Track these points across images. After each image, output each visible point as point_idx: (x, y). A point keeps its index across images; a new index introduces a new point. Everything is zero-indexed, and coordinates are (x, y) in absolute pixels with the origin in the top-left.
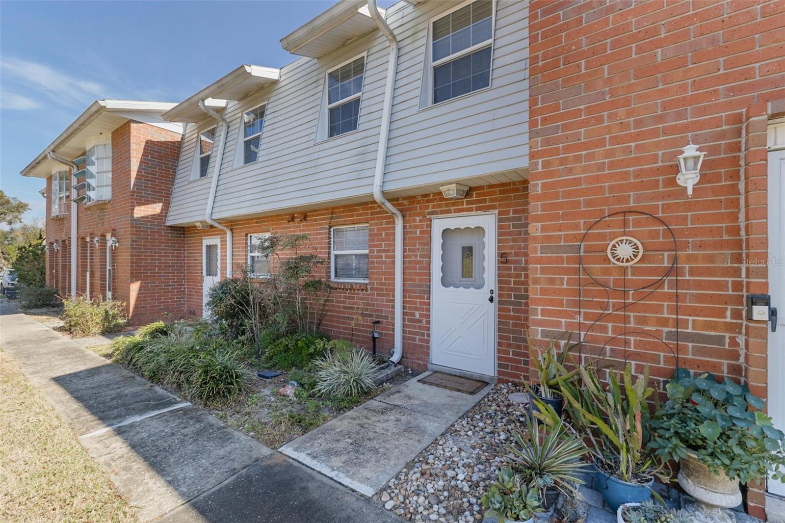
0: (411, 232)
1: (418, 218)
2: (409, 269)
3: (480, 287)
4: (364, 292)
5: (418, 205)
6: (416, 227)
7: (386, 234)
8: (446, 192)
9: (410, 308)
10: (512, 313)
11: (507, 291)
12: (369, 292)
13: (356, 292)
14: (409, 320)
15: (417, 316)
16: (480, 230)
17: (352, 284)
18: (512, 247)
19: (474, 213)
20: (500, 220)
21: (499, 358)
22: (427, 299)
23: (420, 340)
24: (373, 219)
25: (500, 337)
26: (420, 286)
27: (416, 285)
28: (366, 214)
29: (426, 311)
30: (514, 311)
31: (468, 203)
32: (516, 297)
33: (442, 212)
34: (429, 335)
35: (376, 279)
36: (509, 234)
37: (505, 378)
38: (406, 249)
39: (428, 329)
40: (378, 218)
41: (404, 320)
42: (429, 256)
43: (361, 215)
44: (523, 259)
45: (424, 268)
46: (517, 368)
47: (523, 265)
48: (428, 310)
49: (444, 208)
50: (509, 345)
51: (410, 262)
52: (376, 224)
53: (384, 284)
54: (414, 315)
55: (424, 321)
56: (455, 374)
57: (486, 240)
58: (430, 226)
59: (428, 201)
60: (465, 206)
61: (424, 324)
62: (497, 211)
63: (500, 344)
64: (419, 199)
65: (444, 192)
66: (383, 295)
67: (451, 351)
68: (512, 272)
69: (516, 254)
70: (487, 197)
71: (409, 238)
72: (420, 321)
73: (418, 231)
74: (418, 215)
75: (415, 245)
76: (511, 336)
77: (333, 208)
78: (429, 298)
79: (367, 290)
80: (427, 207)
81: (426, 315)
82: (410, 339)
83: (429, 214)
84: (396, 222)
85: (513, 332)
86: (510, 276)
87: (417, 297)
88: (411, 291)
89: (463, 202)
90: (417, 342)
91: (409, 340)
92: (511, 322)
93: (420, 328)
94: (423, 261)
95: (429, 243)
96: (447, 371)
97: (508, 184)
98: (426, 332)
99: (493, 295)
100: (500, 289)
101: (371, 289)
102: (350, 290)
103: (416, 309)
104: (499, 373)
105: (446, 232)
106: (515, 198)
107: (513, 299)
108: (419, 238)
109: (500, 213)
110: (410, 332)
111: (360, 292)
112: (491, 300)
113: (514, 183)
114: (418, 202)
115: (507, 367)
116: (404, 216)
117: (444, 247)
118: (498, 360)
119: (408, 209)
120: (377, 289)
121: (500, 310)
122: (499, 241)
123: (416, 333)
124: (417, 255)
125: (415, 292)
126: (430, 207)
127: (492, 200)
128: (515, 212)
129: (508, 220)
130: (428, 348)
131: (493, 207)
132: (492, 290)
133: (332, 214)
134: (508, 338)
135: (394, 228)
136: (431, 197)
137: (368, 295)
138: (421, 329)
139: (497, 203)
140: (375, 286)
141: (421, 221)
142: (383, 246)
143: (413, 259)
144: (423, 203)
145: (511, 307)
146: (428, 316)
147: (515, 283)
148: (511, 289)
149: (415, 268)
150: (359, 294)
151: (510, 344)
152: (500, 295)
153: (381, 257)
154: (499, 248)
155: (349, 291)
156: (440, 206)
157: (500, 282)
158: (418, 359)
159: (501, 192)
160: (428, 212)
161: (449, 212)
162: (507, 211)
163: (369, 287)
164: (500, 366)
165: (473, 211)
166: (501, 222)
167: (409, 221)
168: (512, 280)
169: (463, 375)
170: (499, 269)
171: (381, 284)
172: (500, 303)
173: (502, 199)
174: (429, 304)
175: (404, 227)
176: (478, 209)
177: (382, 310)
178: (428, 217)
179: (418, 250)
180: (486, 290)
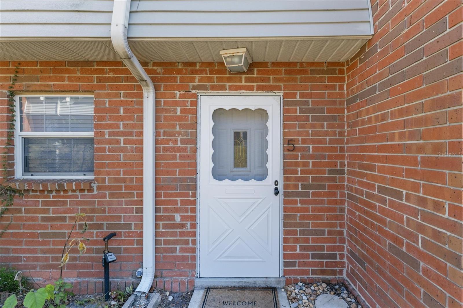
0: (167, 111)
1: (178, 93)
2: (165, 159)
3: (262, 177)
4: (86, 193)
5: (179, 76)
6: (176, 103)
7: (125, 111)
8: (229, 60)
9: (166, 210)
10: (299, 205)
11: (293, 181)
12: (96, 192)
13: (70, 193)
14: (165, 226)
15: (178, 219)
16: (262, 114)
17: (60, 183)
18: (299, 134)
19: (254, 92)
20: (285, 103)
21: (285, 256)
22: (192, 197)
23: (182, 250)
24: (103, 88)
25: (286, 233)
26: (181, 180)
27: (175, 180)
28: (90, 80)
29: (191, 212)
30: (302, 202)
31: (247, 80)
32: (304, 187)
33: (213, 88)
34: (194, 242)
35: (108, 173)
36: (296, 119)
37: (292, 277)
38: (160, 132)
39: (194, 234)
40: (111, 88)
41: (157, 226)
42: (194, 142)
43: (79, 79)
44: (311, 146)
45: (188, 157)
46: (305, 264)
47: (311, 153)
48: (194, 210)
49: (216, 83)
50: (296, 240)
51: (166, 149)
52: (108, 95)
53: (124, 180)
54: (173, 218)
55: (189, 225)
56: (233, 285)
57: (269, 124)
58: (195, 104)
59: (192, 72)
60: (243, 83)
61: (188, 228)
62: (281, 93)
63: (286, 240)
64: (180, 67)
65: (225, 58)
66: (122, 195)
67: (226, 257)
68: (299, 160)
69: (304, 141)
70: (271, 76)
71: (165, 118)
72: (183, 226)
73: (179, 110)
74: (179, 88)
75: (174, 127)
76: (298, 229)
77: (19, 64)
78: (194, 195)
79: (91, 190)
80: (193, 80)
81: (192, 216)
82: (166, 250)
83: (194, 88)
84: (145, 94)
85: (300, 225)
86: (297, 164)
87: (177, 195)
88: (168, 188)
89: (241, 78)
90: (178, 254)
91: (165, 252)
92: (299, 215)
93: (182, 234)
94: (186, 148)
95: (194, 125)
96: (222, 283)
97: (294, 64)
98: (190, 239)
99: (278, 187)
100: (286, 179)
101: (99, 188)
102: (57, 191)
103: (177, 210)
104: (286, 272)
105: (218, 114)
106: (303, 80)
107: (300, 190)
108: (179, 118)
109: (285, 96)
110: (167, 242)
111: (77, 193)
112: (277, 192)
113: (301, 64)
114: (179, 72)
115: (293, 264)
116: (156, 89)
117: (214, 130)
118: (284, 258)
119: (162, 80)
120: (109, 188)
121: (285, 202)
122: (285, 126)
123: (176, 242)
124: (176, 141)
125: (174, 188)
126: (197, 80)
127: (276, 80)
128: (302, 95)
129: (295, 103)
130: (194, 258)
131: (278, 88)
132: (276, 181)
133: (17, 72)
134: (295, 233)
135: (141, 103)
136: (198, 68)
137: (94, 196)
138: (184, 236)
139: (282, 84)
140: (107, 184)
141: (181, 96)
142: (121, 126)
143: (171, 145)
144: (186, 74)
145: (298, 199)
146: (194, 218)
147: (303, 172)
148: (298, 179)
149: (175, 158)
150: (77, 197)
151: (297, 239)
152: (286, 187)
153: (118, 142)
154: (284, 134)
155: (54, 194)
156: (210, 80)
157: (285, 172)
158: (180, 275)
159: (287, 72)
160: (193, 86)
161: (223, 88)
162: (294, 93)
163: (95, 186)
164: (286, 264)
165: (253, 90)
166: (287, 105)
167: (163, 96)
168: (299, 169)
169: (244, 285)
170: (285, 157)
171: (117, 180)
172: (286, 194)
173: (288, 80)
174: (194, 202)
175: (157, 103)
176: (259, 88)
177: (121, 216)
178: (193, 92)
179: (179, 133)
180: (269, 181)
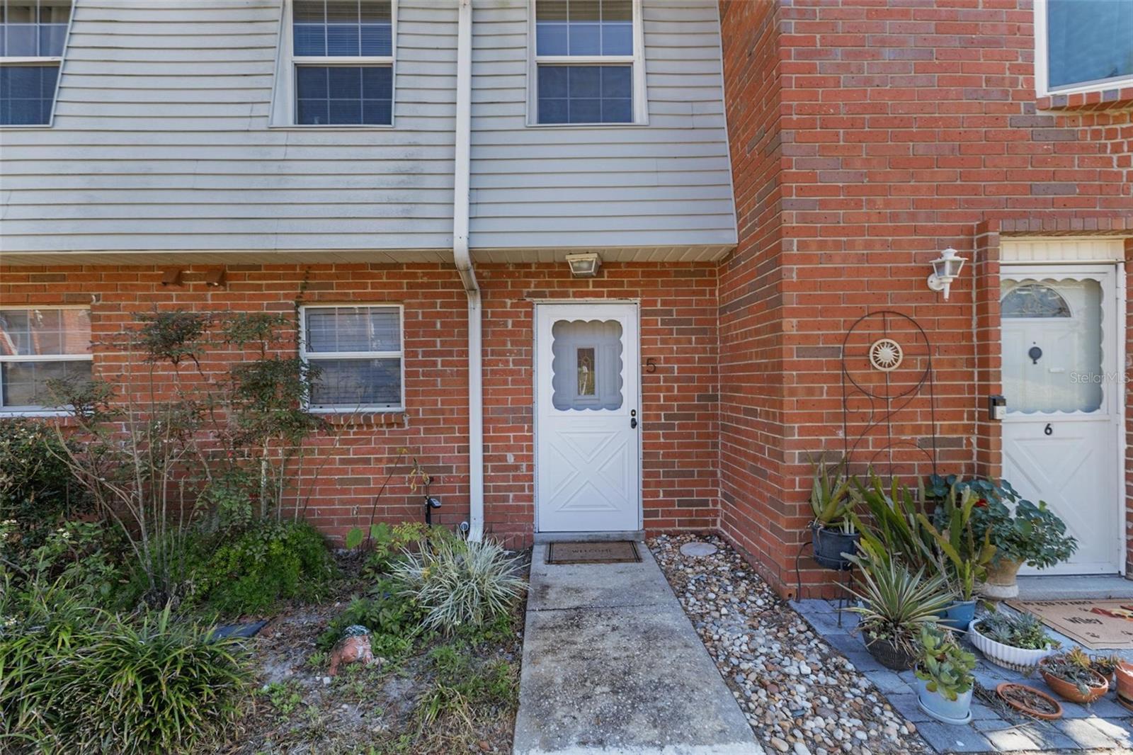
0: (496, 324)
1: (509, 302)
2: (494, 385)
3: (616, 405)
4: (395, 428)
5: (509, 280)
6: (507, 314)
7: (443, 324)
8: (576, 265)
9: (495, 448)
10: (662, 440)
11: (655, 410)
12: (407, 427)
13: (375, 429)
14: (495, 469)
15: (511, 459)
16: (615, 326)
17: (367, 417)
18: (661, 351)
19: (605, 299)
20: (644, 313)
21: (645, 504)
22: (528, 431)
23: (516, 498)
24: (415, 296)
25: (646, 475)
26: (514, 411)
27: (507, 411)
28: (400, 286)
29: (527, 451)
30: (665, 436)
31: (596, 284)
32: (667, 417)
33: (553, 295)
34: (531, 488)
35: (422, 403)
36: (657, 332)
37: (654, 529)
38: (487, 351)
39: (531, 478)
40: (425, 296)
41: (485, 469)
42: (530, 362)
43: (385, 286)
44: (676, 366)
45: (523, 382)
46: (670, 513)
47: (676, 374)
48: (530, 448)
49: (556, 289)
50: (659, 484)
51: (494, 372)
52: (422, 305)
53: (442, 412)
54: (504, 458)
55: (524, 467)
56: (581, 539)
57: (623, 339)
58: (530, 315)
59: (528, 275)
60: (591, 289)
61: (524, 471)
62: (638, 300)
63: (645, 484)
64: (511, 269)
65: (572, 263)
66: (440, 431)
67: (571, 506)
68: (662, 383)
69: (667, 360)
70: (625, 280)
71: (493, 332)
72: (517, 468)
73: (510, 322)
74: (510, 295)
75: (504, 344)
76: (661, 470)
77: (310, 267)
78: (531, 429)
79: (401, 425)
80: (527, 285)
81: (527, 456)
82: (496, 499)
83: (530, 295)
84: (470, 305)
85: (664, 465)
86: (659, 389)
87: (509, 430)
88: (498, 421)
89: (588, 282)
90: (511, 503)
91: (495, 501)
92: (662, 452)
93: (516, 478)
94: (520, 370)
95: (530, 341)
96: (568, 537)
97: (654, 264)
98: (526, 484)
99: (636, 417)
100: (646, 408)
101: (411, 422)
102: (360, 426)
103: (509, 449)
104: (646, 524)
105: (559, 327)
106: (665, 284)
107: (663, 421)
108: (512, 333)
109: (643, 303)
110: (497, 489)
111: (384, 428)
112: (634, 424)
113: (663, 264)
114: (510, 275)
115: (655, 514)
116: (483, 296)
117: (555, 348)
118: (644, 507)
119: (489, 285)
120: (424, 421)
121: (645, 437)
122: (643, 342)
123: (509, 489)
124: (507, 361)
125: (506, 421)
126: (533, 285)
127: (631, 284)
128: (664, 303)
129: (655, 313)
130: (531, 508)
131: (634, 295)
132: (633, 411)
133: (307, 278)
134: (657, 475)
135: (466, 315)
136: (533, 269)
137: (406, 433)
138: (519, 481)
139: (639, 289)
140: (421, 416)
141: (513, 305)
142: (438, 344)
143: (501, 366)
144: (519, 277)
145: (661, 432)
146: (530, 458)
147: (666, 398)
148: (661, 408)
149: (506, 382)
150: (384, 433)
151: (660, 482)
152: (645, 417)
153: (434, 364)
154: (643, 351)
155: (355, 429)
156: (549, 284)
157: (644, 398)
158: (514, 530)
159: (645, 274)
160: (528, 292)
161: (565, 295)
162: (653, 300)
163: (406, 419)
164: (646, 514)
165: (603, 297)
166: (646, 315)
167: (490, 305)
168: (662, 395)
169: (594, 539)
170: (644, 380)
171: (434, 412)
172: (645, 427)
173: (646, 285)
174: (531, 439)
175: (484, 314)
176: (610, 295)
177: (439, 457)
178: (528, 300)
179: (511, 352)
180: (625, 411)
